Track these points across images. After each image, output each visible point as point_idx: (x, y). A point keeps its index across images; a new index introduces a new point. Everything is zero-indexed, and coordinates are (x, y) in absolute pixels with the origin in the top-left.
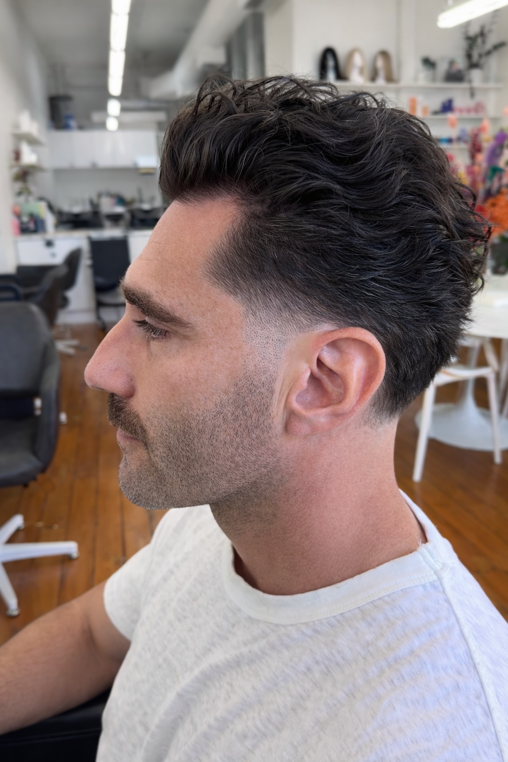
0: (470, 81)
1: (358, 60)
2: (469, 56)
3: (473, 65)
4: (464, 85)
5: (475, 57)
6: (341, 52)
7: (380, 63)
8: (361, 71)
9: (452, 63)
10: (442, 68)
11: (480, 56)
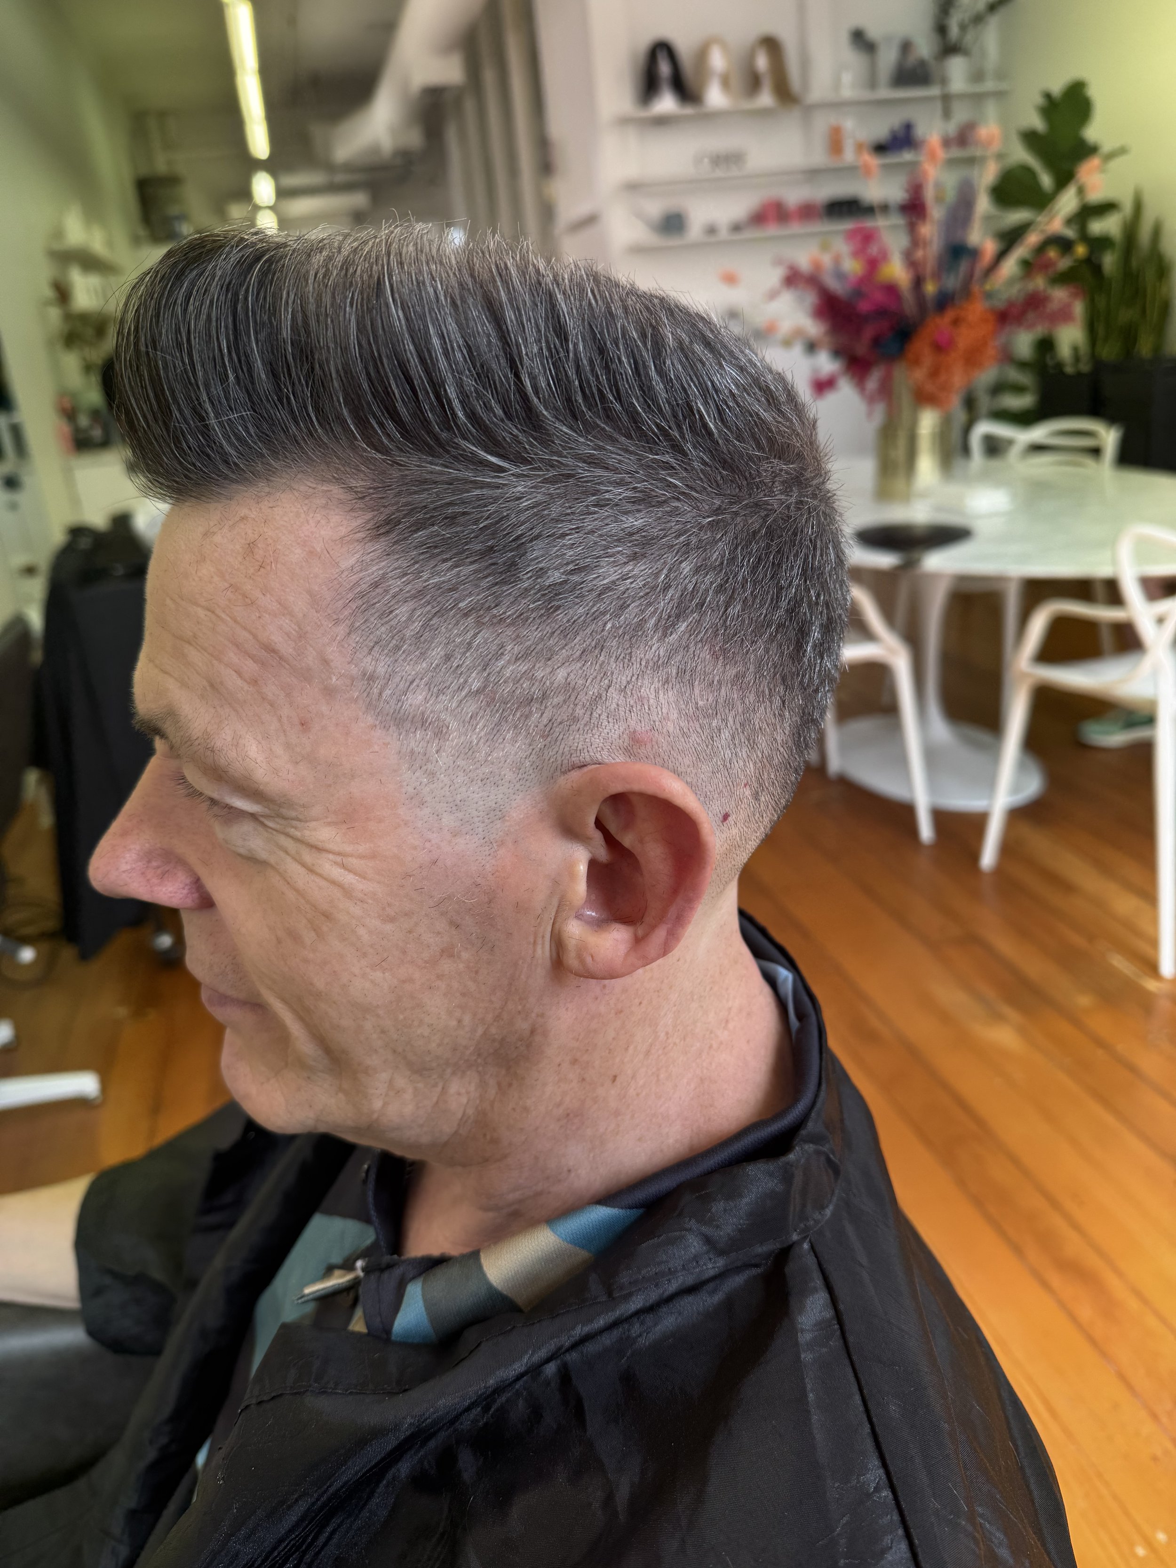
0: (944, 81)
1: (718, 61)
2: (941, 29)
3: (949, 49)
4: (934, 91)
5: (954, 31)
6: (684, 46)
7: (762, 62)
8: (725, 83)
9: (906, 47)
10: (888, 58)
11: (963, 27)
